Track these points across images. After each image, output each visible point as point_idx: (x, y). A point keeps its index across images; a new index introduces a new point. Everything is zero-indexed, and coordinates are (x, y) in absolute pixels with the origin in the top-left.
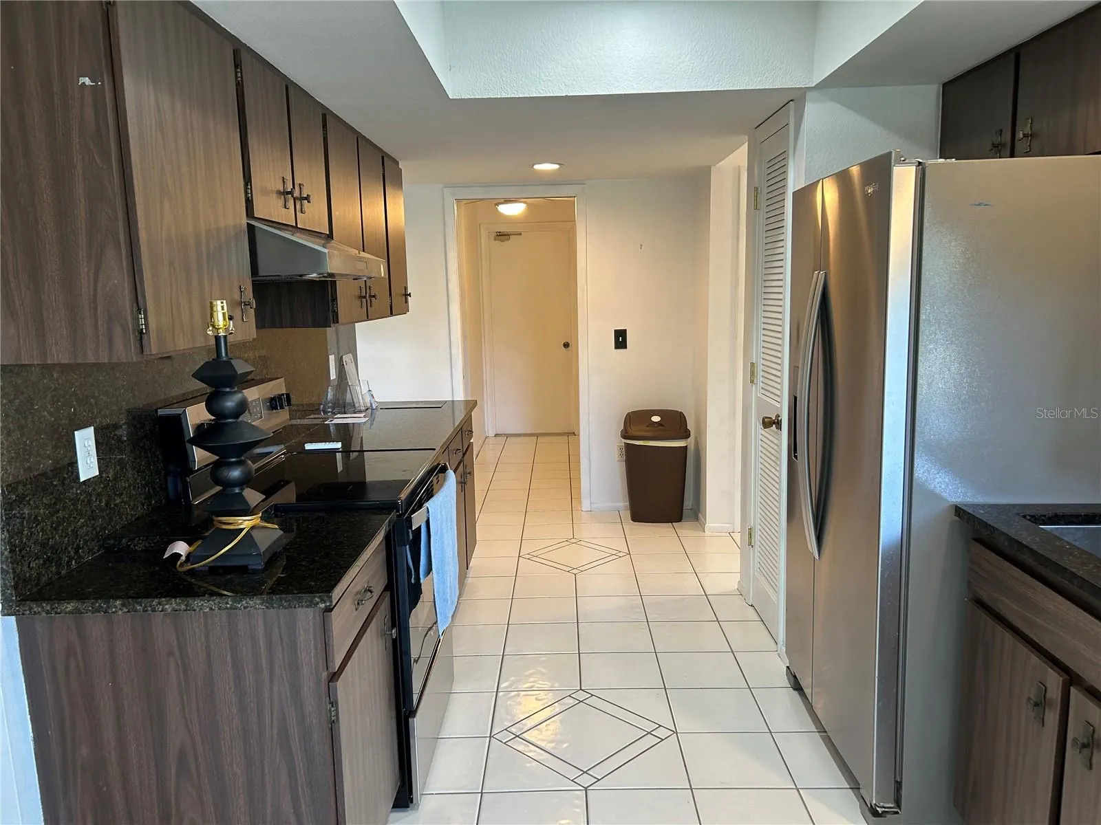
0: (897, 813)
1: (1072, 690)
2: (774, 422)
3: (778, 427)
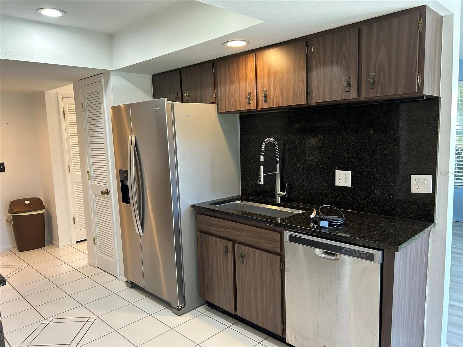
0: (185, 307)
1: (236, 245)
2: (106, 192)
3: (108, 194)
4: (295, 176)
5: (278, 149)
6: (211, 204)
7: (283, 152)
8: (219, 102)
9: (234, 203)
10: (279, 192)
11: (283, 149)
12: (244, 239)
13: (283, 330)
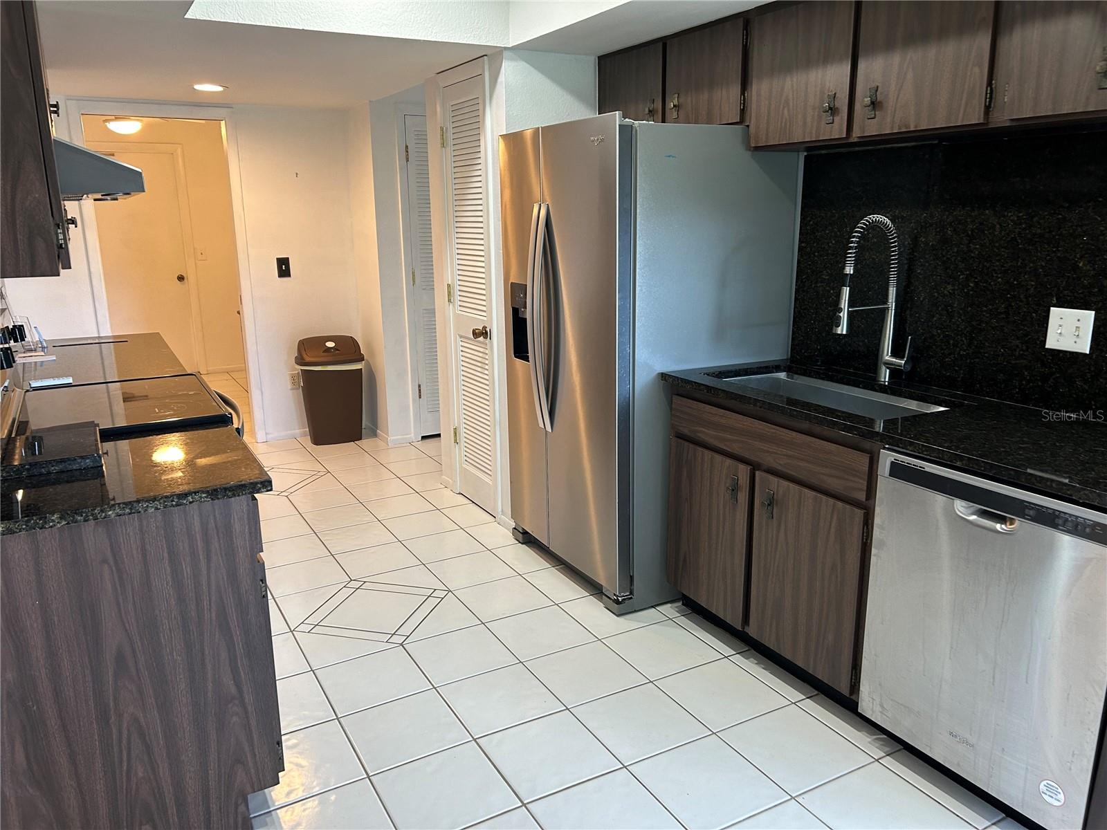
0: (631, 598)
1: (757, 473)
2: (482, 334)
3: (486, 338)
4: (935, 319)
5: (896, 246)
6: (708, 375)
7: (910, 253)
8: (752, 122)
9: (768, 378)
10: (887, 357)
11: (912, 246)
12: (779, 463)
13: (854, 683)
